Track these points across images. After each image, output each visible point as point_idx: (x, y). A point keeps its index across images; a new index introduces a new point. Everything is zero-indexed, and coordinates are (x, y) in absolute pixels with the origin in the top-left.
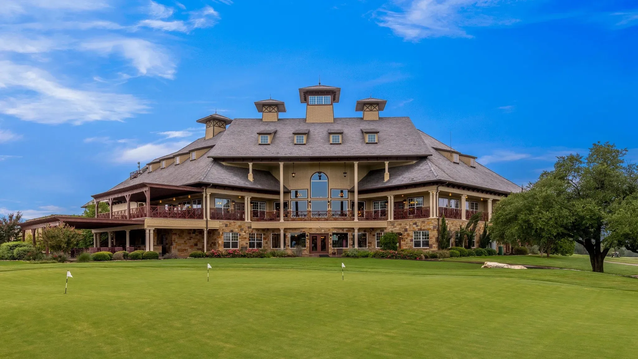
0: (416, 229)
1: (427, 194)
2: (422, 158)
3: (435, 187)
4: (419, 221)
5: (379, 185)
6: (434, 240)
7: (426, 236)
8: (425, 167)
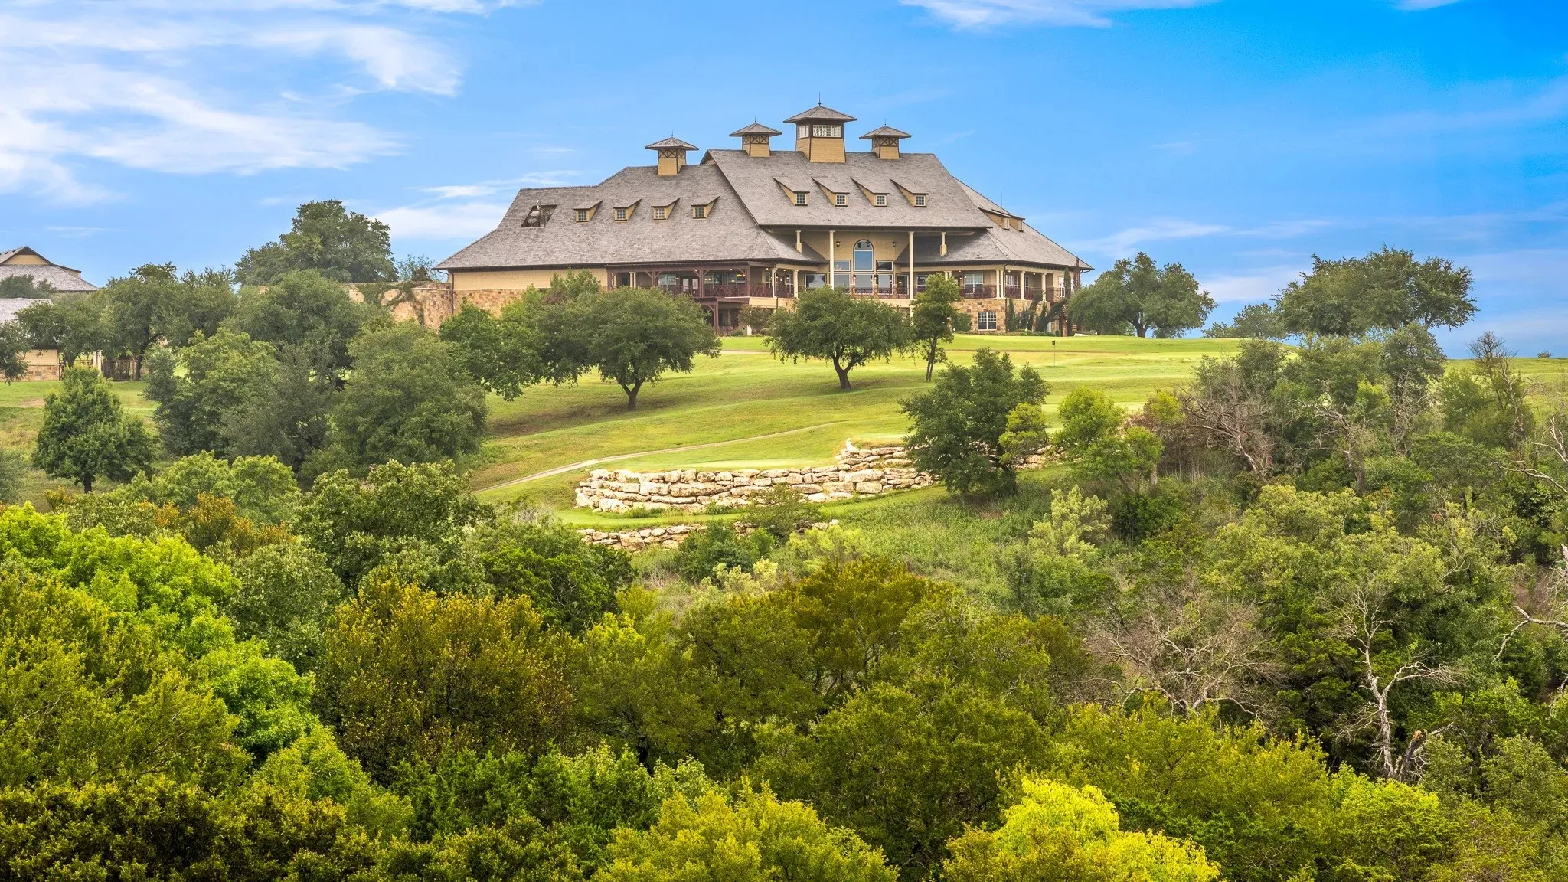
0: (982, 310)
1: (994, 271)
2: (981, 231)
3: (1002, 266)
4: (985, 301)
5: (937, 260)
6: (1002, 321)
7: (993, 318)
8: (987, 242)
